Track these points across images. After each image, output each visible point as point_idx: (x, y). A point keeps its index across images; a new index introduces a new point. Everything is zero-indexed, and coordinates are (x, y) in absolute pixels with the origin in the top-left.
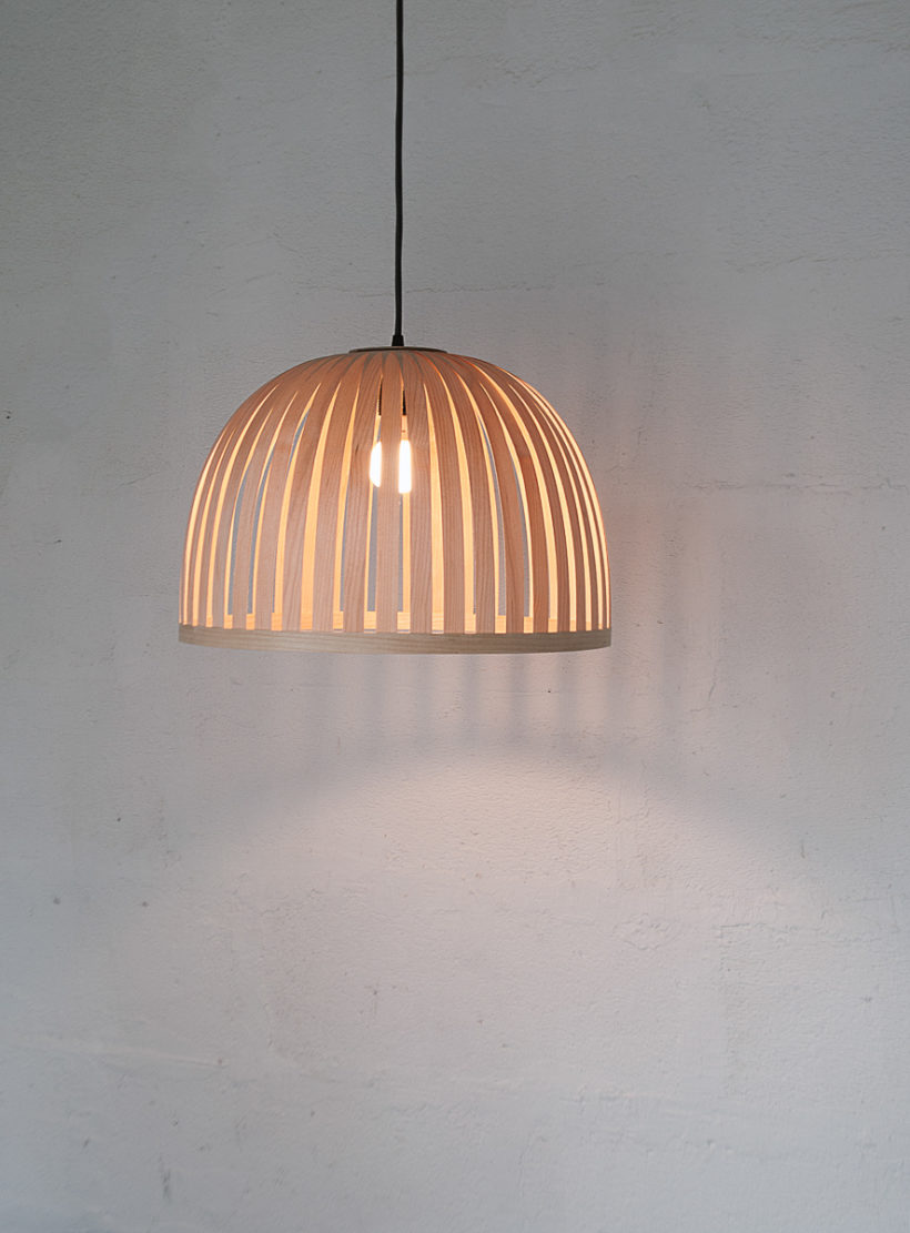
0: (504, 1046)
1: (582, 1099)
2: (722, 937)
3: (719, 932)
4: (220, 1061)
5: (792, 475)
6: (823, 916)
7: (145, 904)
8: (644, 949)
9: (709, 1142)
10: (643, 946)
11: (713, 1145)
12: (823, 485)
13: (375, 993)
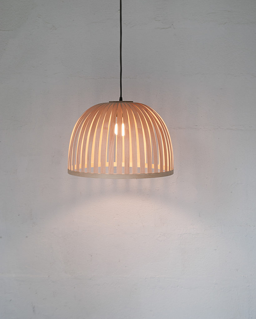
0: (126, 267)
1: (146, 278)
2: (180, 237)
3: (180, 236)
4: (49, 276)
5: (197, 126)
6: (205, 230)
7: (27, 237)
8: (161, 241)
9: (178, 286)
10: (161, 240)
11: (178, 287)
12: (204, 128)
13: (91, 256)
